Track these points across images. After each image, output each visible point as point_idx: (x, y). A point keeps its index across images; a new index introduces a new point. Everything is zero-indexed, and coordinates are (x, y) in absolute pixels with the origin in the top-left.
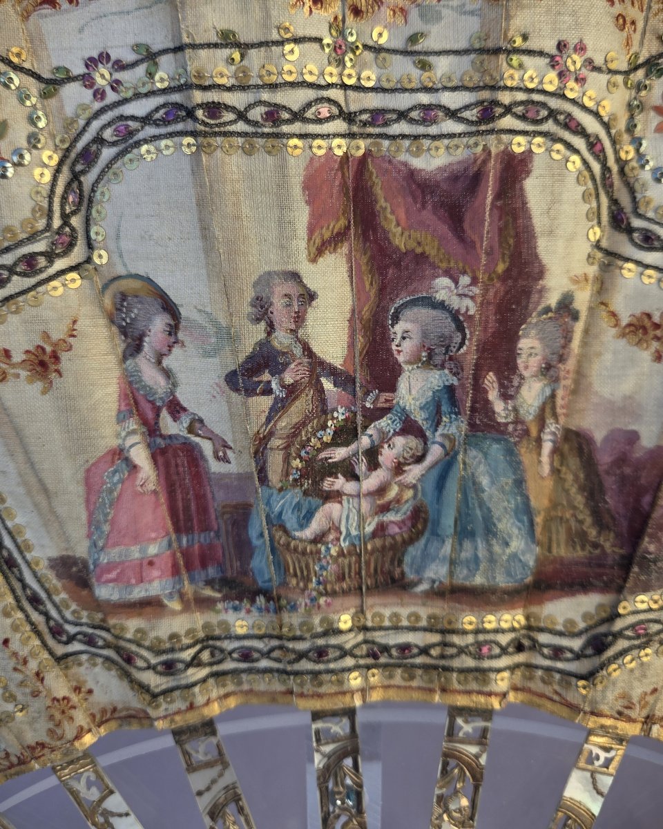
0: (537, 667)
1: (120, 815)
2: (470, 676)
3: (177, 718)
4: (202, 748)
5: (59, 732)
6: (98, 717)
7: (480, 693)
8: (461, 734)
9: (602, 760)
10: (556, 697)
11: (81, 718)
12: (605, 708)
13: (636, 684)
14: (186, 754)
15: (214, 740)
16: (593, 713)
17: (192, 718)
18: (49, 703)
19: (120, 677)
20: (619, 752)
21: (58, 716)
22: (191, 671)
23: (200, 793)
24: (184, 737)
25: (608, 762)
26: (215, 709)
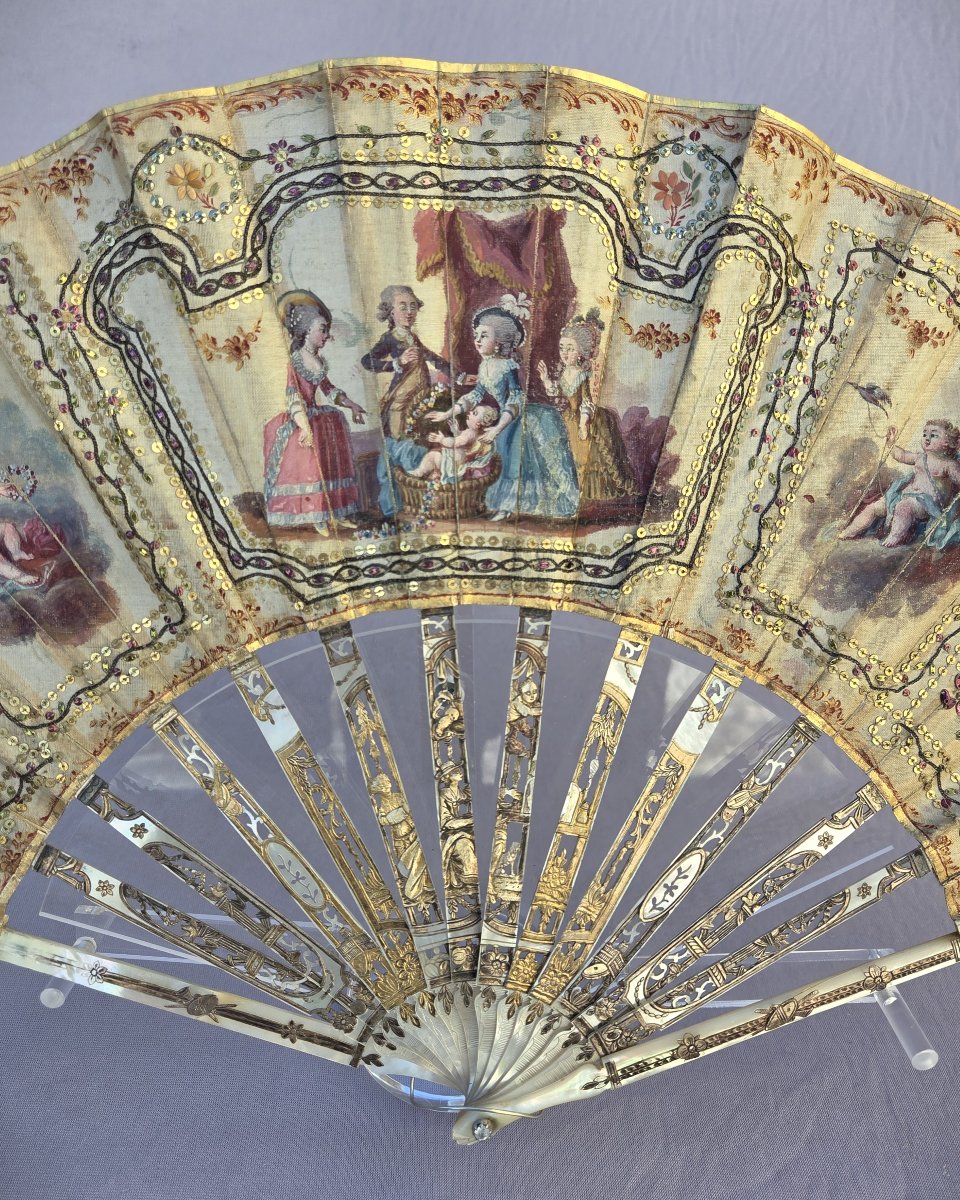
0: (583, 583)
1: (278, 708)
2: (534, 584)
3: (324, 620)
4: (341, 647)
5: (235, 637)
6: (263, 631)
7: (541, 597)
8: (529, 632)
9: (632, 654)
10: (597, 605)
11: (250, 628)
12: (631, 610)
13: (654, 592)
14: (329, 650)
15: (350, 639)
16: (623, 614)
17: (335, 620)
18: (228, 613)
19: (282, 592)
20: (644, 646)
21: (234, 624)
22: (335, 583)
23: (339, 683)
24: (328, 637)
25: (636, 656)
26: (350, 615)
